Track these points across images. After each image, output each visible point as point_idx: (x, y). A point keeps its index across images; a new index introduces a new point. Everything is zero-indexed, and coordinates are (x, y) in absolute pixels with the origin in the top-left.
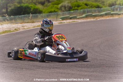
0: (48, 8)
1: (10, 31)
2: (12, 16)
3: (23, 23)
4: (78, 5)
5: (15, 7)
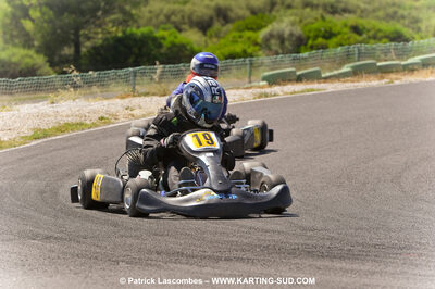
0: (222, 41)
1: (81, 124)
2: (91, 72)
3: (128, 96)
4: (326, 31)
5: (107, 39)
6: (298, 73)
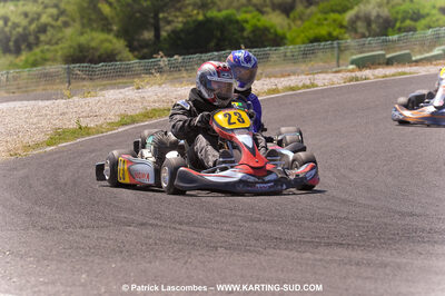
0: (306, 24)
2: (176, 57)
4: (414, 13)
5: (187, 23)
6: (388, 56)
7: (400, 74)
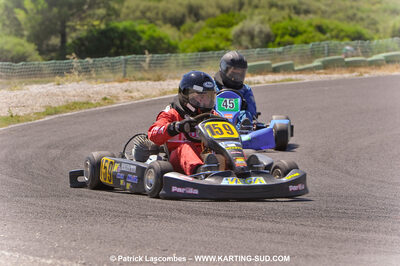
0: (195, 36)
1: (87, 103)
2: (88, 59)
3: (126, 80)
4: (293, 30)
5: (91, 31)
7: (287, 80)
